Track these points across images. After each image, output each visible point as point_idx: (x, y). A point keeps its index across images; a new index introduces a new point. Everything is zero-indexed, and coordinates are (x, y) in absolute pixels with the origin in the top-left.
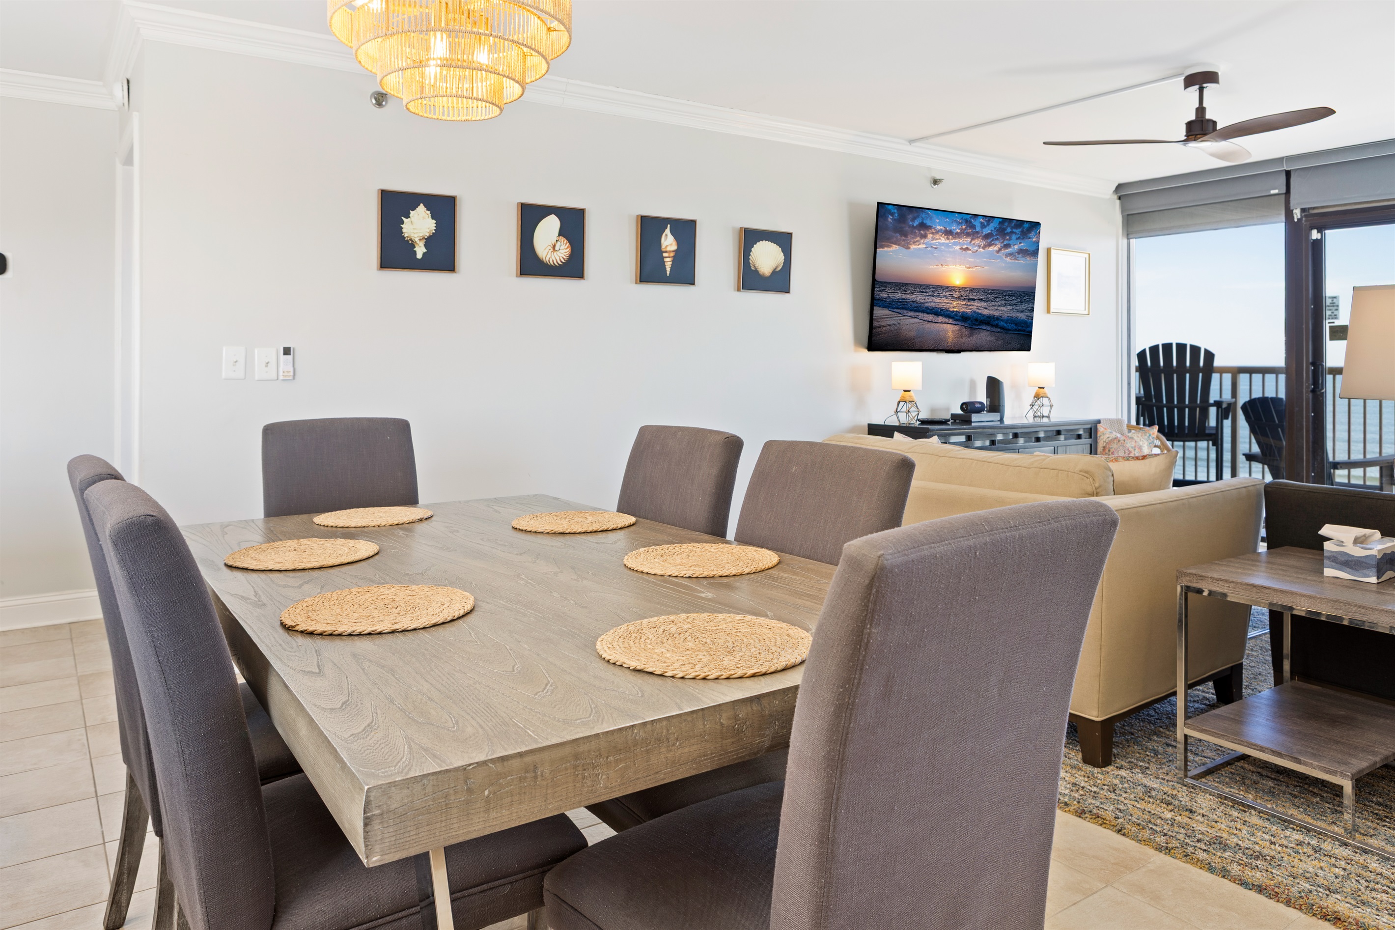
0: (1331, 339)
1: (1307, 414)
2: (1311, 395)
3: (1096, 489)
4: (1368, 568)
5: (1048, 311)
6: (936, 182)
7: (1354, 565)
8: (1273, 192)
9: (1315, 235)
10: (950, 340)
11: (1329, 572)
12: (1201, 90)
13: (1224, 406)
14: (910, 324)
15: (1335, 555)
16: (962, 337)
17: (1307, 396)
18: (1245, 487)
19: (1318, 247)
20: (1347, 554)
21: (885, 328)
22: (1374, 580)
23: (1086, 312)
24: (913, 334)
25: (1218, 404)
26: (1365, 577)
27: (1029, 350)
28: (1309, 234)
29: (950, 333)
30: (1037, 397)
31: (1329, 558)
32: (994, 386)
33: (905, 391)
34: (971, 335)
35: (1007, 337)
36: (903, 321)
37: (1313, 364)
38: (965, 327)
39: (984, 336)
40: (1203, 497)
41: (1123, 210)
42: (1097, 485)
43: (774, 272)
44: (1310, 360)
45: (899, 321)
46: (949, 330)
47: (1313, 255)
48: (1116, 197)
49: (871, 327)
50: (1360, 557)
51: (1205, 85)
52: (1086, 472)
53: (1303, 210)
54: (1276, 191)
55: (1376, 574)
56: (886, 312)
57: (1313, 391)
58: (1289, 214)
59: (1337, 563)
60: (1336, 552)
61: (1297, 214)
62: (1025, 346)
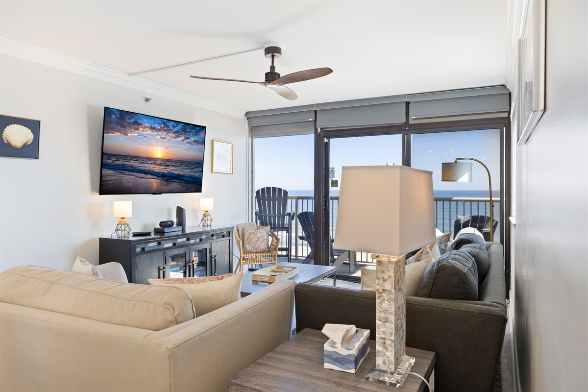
0: (331, 187)
1: (322, 219)
2: (324, 211)
3: (175, 317)
4: (350, 363)
5: (212, 172)
6: (147, 100)
7: (342, 361)
8: (310, 120)
9: (326, 140)
10: (155, 188)
11: (327, 366)
12: (273, 57)
13: (292, 215)
14: (128, 179)
15: (331, 353)
16: (162, 186)
17: (322, 211)
18: (284, 290)
19: (327, 145)
20: (337, 353)
21: (110, 182)
22: (353, 371)
23: (231, 172)
24: (130, 185)
25: (289, 214)
26: (348, 369)
27: (201, 192)
28: (323, 140)
29: (155, 184)
30: (205, 216)
31: (327, 356)
32: (180, 211)
33: (122, 218)
34: (167, 185)
35: (188, 185)
36: (124, 178)
37: (325, 197)
38: (164, 181)
39: (175, 185)
40: (256, 307)
41: (249, 125)
42: (176, 314)
43: (25, 145)
44: (324, 196)
45: (120, 178)
46: (154, 182)
47: (325, 149)
48: (246, 118)
49: (101, 181)
50: (345, 355)
51: (275, 54)
52: (169, 304)
53: (321, 129)
54: (311, 120)
55: (354, 367)
56: (111, 172)
57: (325, 209)
58: (316, 130)
59: (332, 360)
60: (331, 352)
61: (319, 130)
62: (199, 190)
